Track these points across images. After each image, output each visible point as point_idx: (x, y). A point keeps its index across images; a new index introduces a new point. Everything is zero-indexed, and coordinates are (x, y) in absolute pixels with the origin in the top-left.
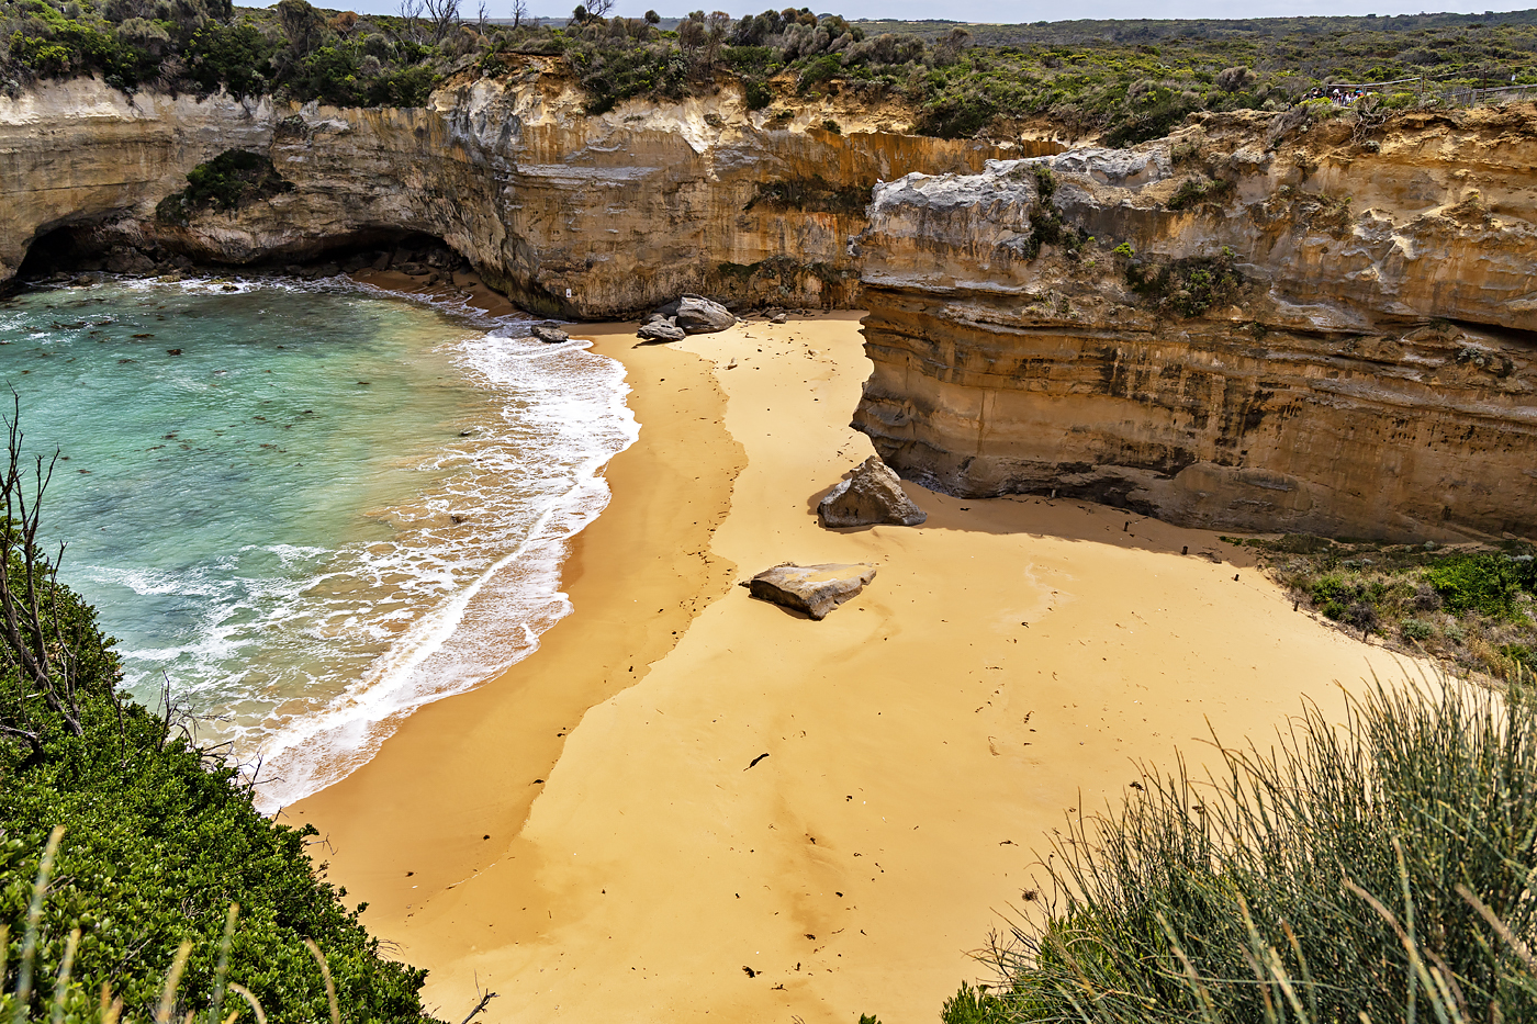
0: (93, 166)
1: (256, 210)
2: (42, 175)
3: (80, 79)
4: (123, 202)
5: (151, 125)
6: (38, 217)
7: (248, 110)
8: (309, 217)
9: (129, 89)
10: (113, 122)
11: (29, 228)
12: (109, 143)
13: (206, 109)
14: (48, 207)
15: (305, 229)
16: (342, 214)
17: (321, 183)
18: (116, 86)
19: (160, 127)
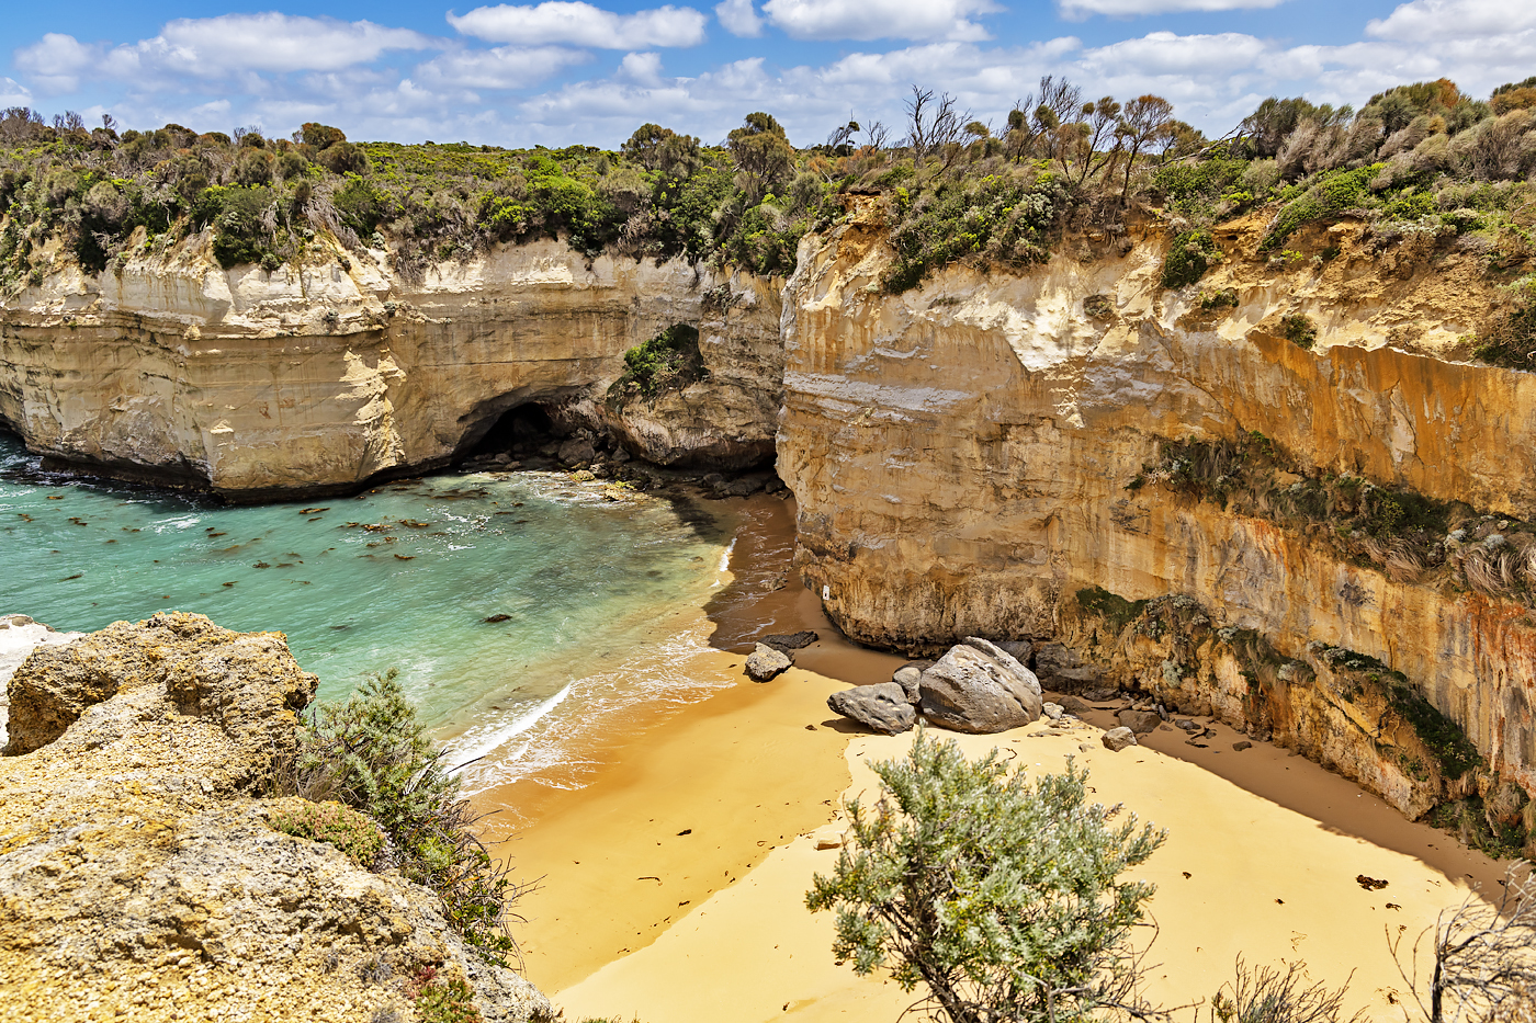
0: (537, 338)
1: (670, 402)
2: (480, 345)
3: (542, 241)
4: (575, 380)
5: (606, 293)
6: (475, 393)
7: (697, 276)
8: (725, 414)
9: (590, 252)
10: (564, 289)
11: (465, 402)
12: (556, 313)
13: (665, 275)
14: (484, 382)
15: (723, 429)
16: (757, 415)
17: (734, 373)
18: (579, 248)
19: (616, 296)
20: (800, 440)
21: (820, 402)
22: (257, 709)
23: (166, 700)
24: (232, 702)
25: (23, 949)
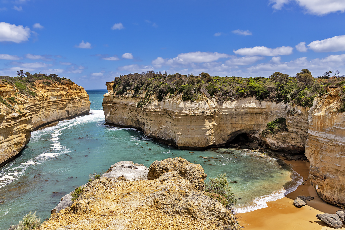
0: (247, 119)
1: (278, 135)
2: (234, 120)
3: (250, 97)
4: (255, 129)
5: (264, 109)
6: (232, 130)
7: (286, 106)
8: (292, 139)
9: (260, 100)
10: (254, 108)
11: (229, 132)
12: (252, 113)
13: (278, 106)
14: (234, 128)
15: (291, 143)
16: (300, 140)
17: (295, 130)
18: (258, 99)
19: (266, 110)
20: (312, 147)
21: (318, 138)
22: (196, 178)
23: (179, 173)
24: (191, 175)
25: (159, 209)
